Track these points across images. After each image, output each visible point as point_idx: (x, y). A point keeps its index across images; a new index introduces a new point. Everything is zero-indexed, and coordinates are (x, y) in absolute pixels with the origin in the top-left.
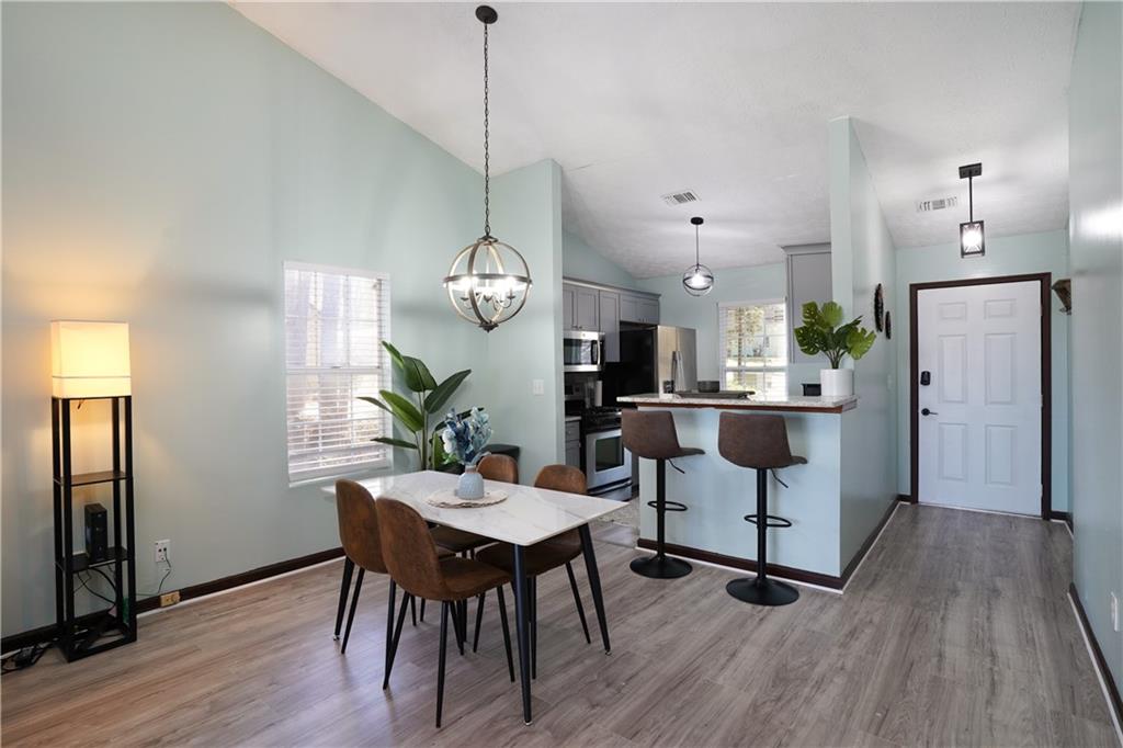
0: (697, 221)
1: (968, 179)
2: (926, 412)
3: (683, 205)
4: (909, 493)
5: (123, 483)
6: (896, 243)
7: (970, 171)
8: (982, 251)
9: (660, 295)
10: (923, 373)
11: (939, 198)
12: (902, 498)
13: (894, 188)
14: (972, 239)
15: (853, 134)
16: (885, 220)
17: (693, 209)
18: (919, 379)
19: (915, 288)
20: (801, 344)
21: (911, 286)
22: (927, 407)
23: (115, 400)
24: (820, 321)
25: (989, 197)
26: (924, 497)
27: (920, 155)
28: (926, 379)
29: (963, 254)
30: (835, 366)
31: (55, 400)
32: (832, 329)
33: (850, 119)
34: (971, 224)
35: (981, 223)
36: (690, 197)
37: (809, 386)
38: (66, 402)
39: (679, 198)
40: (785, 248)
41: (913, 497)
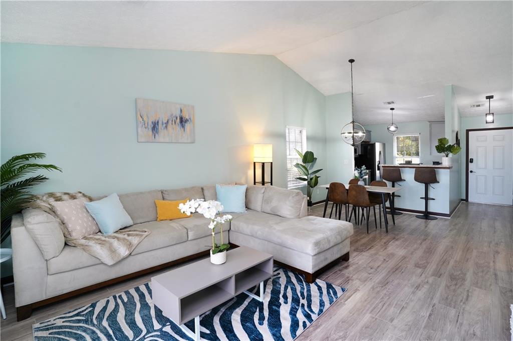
0: (392, 109)
1: (488, 100)
2: (471, 172)
3: (390, 105)
4: (465, 198)
6: (461, 116)
7: (489, 98)
8: (493, 122)
9: (371, 131)
10: (471, 159)
11: (478, 104)
12: (462, 200)
13: (464, 101)
14: (490, 118)
15: (452, 89)
16: (459, 110)
17: (392, 106)
18: (469, 161)
19: (468, 131)
20: (437, 150)
21: (467, 130)
22: (472, 170)
23: (262, 163)
24: (442, 144)
25: (495, 104)
26: (470, 200)
27: (474, 93)
28: (472, 161)
29: (487, 123)
30: (447, 156)
32: (445, 145)
33: (452, 85)
34: (490, 114)
35: (493, 114)
36: (393, 102)
37: (435, 162)
39: (389, 103)
40: (430, 122)
41: (467, 200)
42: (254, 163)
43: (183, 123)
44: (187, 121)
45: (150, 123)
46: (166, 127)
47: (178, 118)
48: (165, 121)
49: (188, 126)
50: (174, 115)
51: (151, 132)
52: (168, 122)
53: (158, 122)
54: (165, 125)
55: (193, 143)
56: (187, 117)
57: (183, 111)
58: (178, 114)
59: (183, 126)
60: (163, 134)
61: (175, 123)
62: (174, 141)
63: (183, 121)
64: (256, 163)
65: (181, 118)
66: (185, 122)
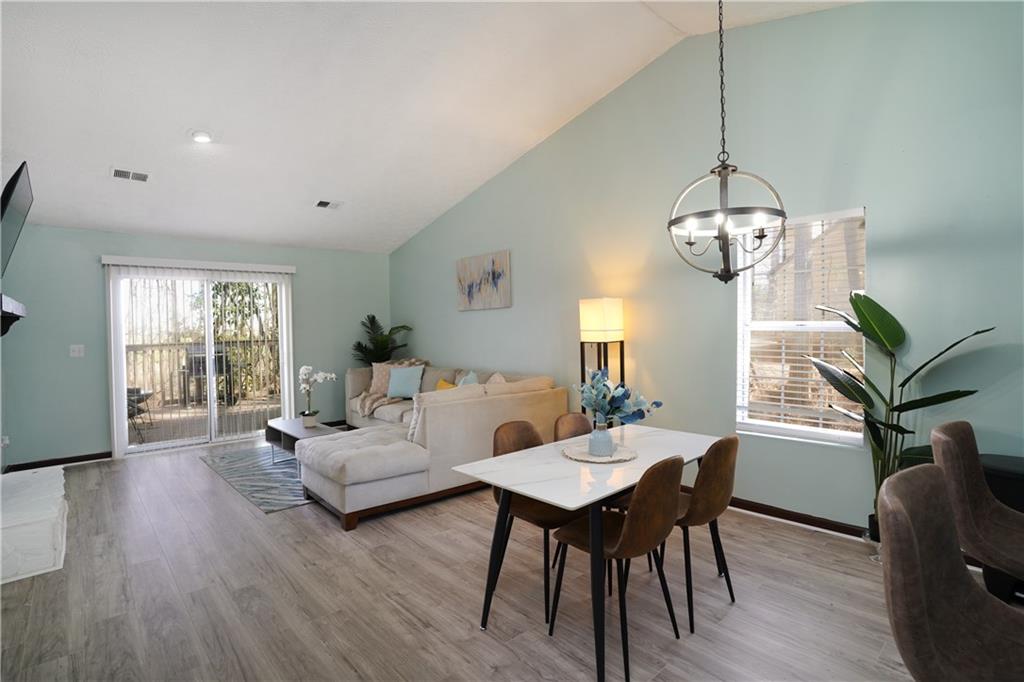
42: (582, 344)
43: (496, 280)
44: (500, 275)
45: (466, 287)
46: (480, 289)
47: (491, 275)
48: (478, 282)
49: (500, 282)
50: (486, 271)
51: (467, 299)
52: (481, 282)
53: (472, 284)
54: (478, 287)
55: (508, 307)
56: (500, 271)
57: (494, 262)
58: (489, 268)
59: (495, 284)
60: (479, 300)
61: (488, 281)
62: (487, 307)
63: (495, 276)
64: (586, 345)
65: (494, 274)
66: (498, 277)
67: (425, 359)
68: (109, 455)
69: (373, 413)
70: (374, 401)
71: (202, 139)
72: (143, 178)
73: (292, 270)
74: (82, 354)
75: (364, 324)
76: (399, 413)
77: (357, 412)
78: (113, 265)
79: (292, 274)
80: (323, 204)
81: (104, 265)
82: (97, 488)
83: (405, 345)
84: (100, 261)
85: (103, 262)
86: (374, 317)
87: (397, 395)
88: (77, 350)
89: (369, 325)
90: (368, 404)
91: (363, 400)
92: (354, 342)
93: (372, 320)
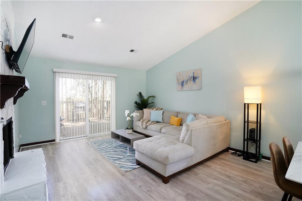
5: (259, 124)
23: (258, 104)
31: (245, 104)
38: (248, 104)
43: (195, 80)
44: (196, 78)
45: (181, 82)
46: (187, 83)
47: (192, 78)
48: (186, 80)
49: (197, 80)
50: (190, 76)
51: (181, 87)
52: (188, 80)
53: (184, 81)
54: (186, 82)
56: (197, 76)
57: (194, 73)
58: (192, 75)
59: (194, 81)
60: (186, 87)
61: (191, 80)
62: (190, 90)
63: (194, 78)
65: (194, 77)
66: (196, 79)
67: (161, 108)
68: (54, 141)
69: (147, 127)
70: (147, 123)
71: (98, 20)
72: (71, 37)
73: (116, 75)
74: (46, 104)
75: (138, 95)
76: (160, 128)
77: (140, 127)
78: (57, 72)
79: (116, 77)
80: (132, 51)
81: (54, 72)
82: (53, 156)
83: (153, 103)
84: (53, 70)
85: (54, 71)
86: (141, 93)
87: (155, 121)
88: (44, 103)
89: (139, 95)
90: (144, 123)
91: (143, 122)
92: (134, 101)
93: (140, 93)
